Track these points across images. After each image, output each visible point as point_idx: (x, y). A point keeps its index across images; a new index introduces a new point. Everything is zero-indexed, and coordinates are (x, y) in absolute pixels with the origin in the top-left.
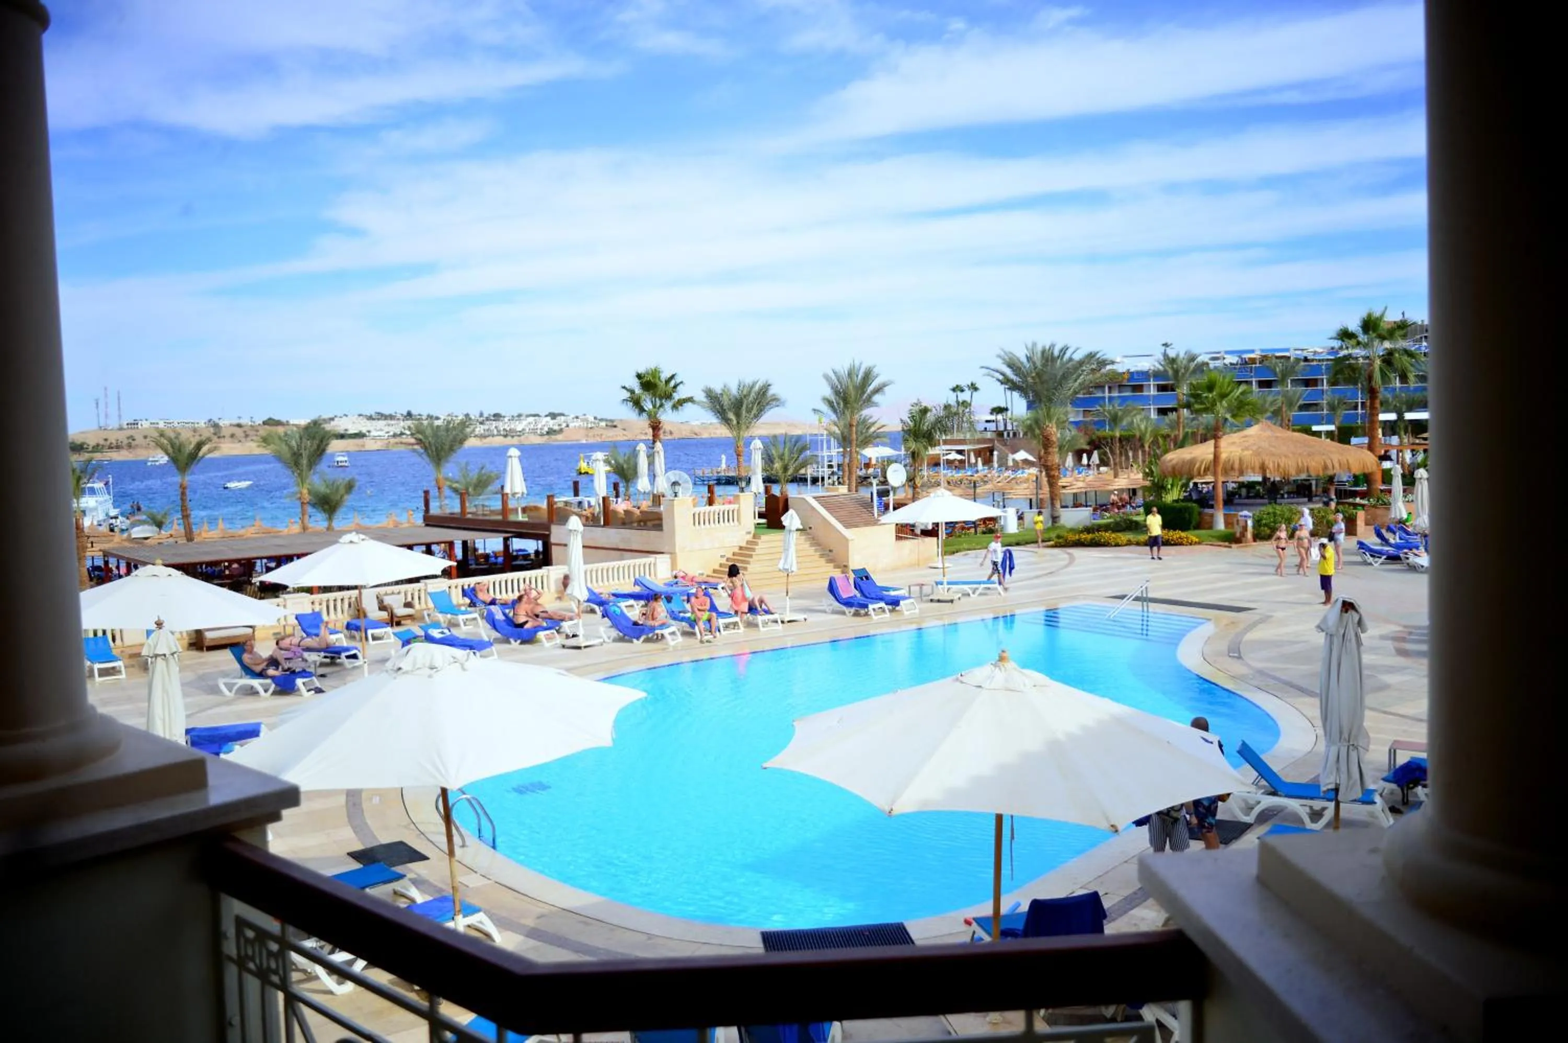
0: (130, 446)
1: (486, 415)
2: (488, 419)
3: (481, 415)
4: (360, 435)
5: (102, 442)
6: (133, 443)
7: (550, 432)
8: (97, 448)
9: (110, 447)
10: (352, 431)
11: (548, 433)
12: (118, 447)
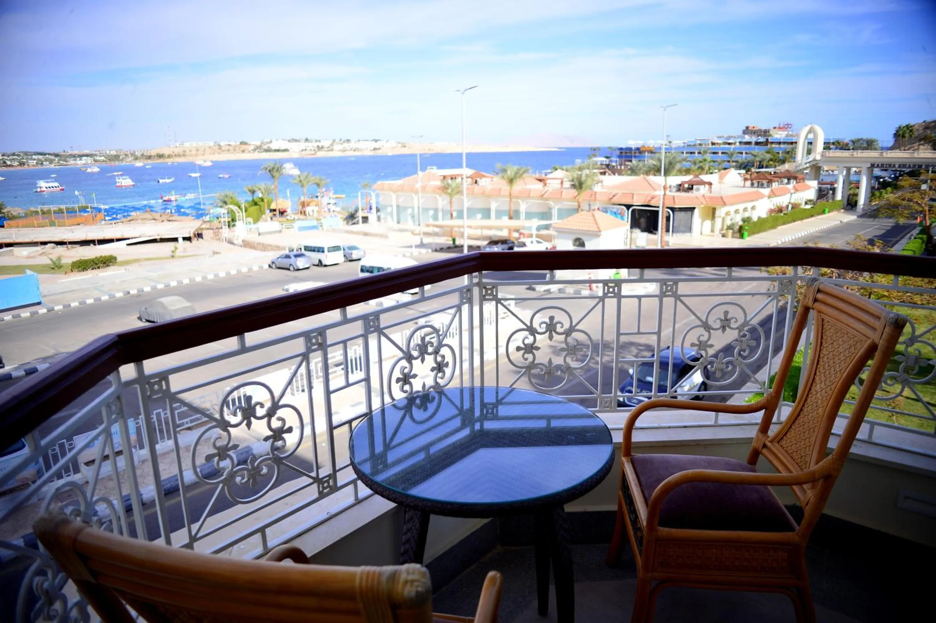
0: (184, 155)
1: (343, 140)
2: (344, 142)
3: (341, 140)
4: (286, 150)
5: (171, 153)
6: (186, 154)
7: (375, 149)
8: (169, 156)
9: (176, 156)
10: (282, 148)
11: (374, 150)
12: (179, 156)
